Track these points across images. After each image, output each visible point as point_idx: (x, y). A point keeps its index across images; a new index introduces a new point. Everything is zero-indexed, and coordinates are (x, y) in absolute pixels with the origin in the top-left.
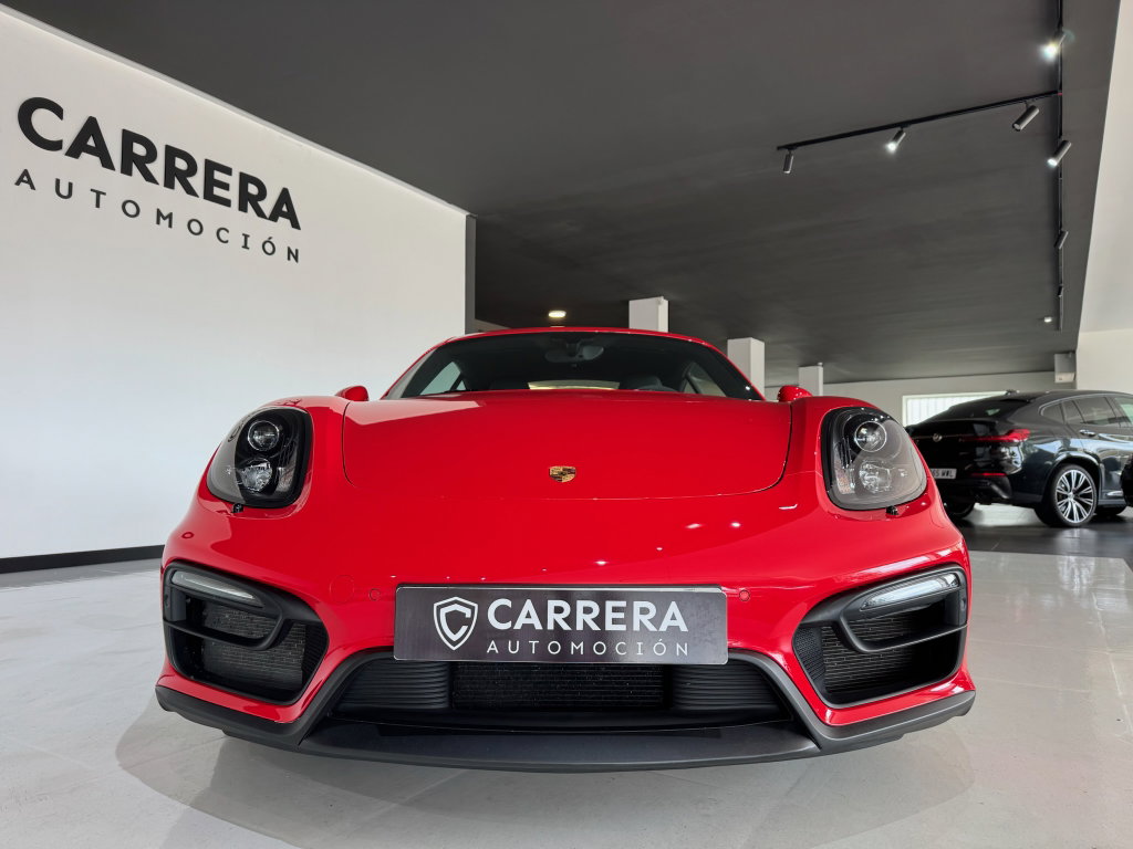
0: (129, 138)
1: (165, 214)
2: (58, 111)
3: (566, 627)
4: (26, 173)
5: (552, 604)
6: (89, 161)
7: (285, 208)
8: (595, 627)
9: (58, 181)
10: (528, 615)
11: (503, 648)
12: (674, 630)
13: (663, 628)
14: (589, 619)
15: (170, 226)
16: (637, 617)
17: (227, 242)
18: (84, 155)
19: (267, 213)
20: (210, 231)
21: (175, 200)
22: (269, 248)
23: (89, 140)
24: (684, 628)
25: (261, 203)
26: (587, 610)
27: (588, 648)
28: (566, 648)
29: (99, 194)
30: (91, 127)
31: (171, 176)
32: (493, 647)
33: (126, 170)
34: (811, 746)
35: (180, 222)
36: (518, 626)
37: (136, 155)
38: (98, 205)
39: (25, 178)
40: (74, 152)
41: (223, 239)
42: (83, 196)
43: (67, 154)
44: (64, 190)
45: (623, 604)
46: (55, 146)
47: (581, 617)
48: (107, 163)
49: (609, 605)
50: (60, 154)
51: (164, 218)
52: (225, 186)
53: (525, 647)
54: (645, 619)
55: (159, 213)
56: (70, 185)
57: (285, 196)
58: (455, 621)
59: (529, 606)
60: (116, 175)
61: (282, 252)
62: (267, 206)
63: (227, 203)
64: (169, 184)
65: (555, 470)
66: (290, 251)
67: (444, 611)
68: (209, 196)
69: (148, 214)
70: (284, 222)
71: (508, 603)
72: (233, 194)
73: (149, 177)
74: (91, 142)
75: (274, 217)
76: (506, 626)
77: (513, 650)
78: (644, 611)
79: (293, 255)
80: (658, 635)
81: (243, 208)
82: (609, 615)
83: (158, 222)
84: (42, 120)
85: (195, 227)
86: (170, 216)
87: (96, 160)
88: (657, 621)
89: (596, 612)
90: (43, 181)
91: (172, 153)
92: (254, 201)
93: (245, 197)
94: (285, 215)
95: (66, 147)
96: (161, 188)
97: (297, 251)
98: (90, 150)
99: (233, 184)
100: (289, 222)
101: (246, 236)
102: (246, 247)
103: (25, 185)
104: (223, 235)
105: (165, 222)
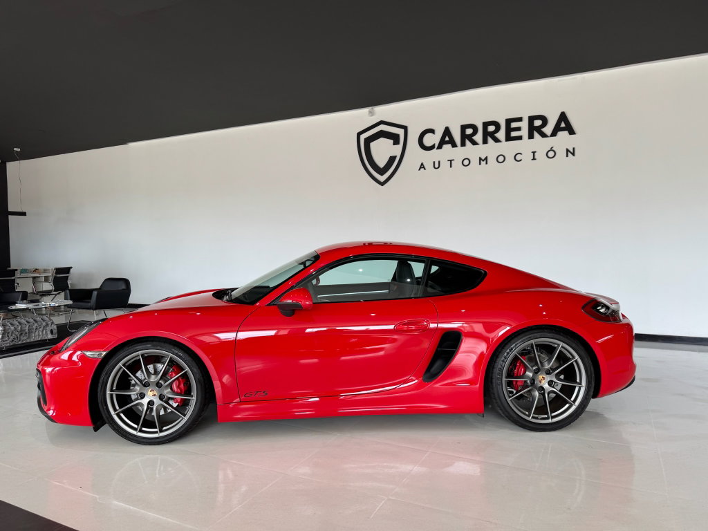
0: (464, 128)
1: (483, 158)
2: (432, 131)
4: (422, 164)
6: (447, 147)
7: (564, 124)
9: (434, 162)
15: (487, 163)
17: (521, 160)
18: (445, 146)
19: (549, 134)
20: (510, 158)
21: (491, 149)
22: (551, 154)
23: (447, 135)
25: (544, 130)
29: (451, 161)
30: (447, 132)
31: (486, 135)
35: (492, 160)
37: (468, 135)
38: (451, 167)
39: (422, 166)
40: (440, 147)
41: (518, 159)
42: (445, 164)
43: (438, 148)
44: (437, 166)
46: (432, 148)
48: (454, 145)
50: (435, 149)
51: (483, 161)
52: (519, 129)
55: (480, 159)
56: (439, 162)
57: (563, 117)
60: (459, 148)
61: (561, 153)
62: (548, 130)
63: (520, 138)
66: (568, 151)
68: (509, 138)
69: (475, 161)
72: (524, 132)
73: (474, 143)
74: (447, 139)
75: (554, 134)
79: (571, 152)
81: (531, 136)
83: (480, 164)
84: (429, 140)
85: (501, 159)
86: (486, 158)
87: (449, 146)
90: (429, 165)
91: (486, 125)
92: (539, 130)
93: (532, 130)
94: (563, 129)
95: (436, 146)
96: (481, 146)
97: (574, 149)
98: (447, 143)
99: (524, 125)
100: (566, 133)
101: (534, 153)
102: (534, 159)
103: (422, 169)
104: (518, 157)
105: (483, 163)
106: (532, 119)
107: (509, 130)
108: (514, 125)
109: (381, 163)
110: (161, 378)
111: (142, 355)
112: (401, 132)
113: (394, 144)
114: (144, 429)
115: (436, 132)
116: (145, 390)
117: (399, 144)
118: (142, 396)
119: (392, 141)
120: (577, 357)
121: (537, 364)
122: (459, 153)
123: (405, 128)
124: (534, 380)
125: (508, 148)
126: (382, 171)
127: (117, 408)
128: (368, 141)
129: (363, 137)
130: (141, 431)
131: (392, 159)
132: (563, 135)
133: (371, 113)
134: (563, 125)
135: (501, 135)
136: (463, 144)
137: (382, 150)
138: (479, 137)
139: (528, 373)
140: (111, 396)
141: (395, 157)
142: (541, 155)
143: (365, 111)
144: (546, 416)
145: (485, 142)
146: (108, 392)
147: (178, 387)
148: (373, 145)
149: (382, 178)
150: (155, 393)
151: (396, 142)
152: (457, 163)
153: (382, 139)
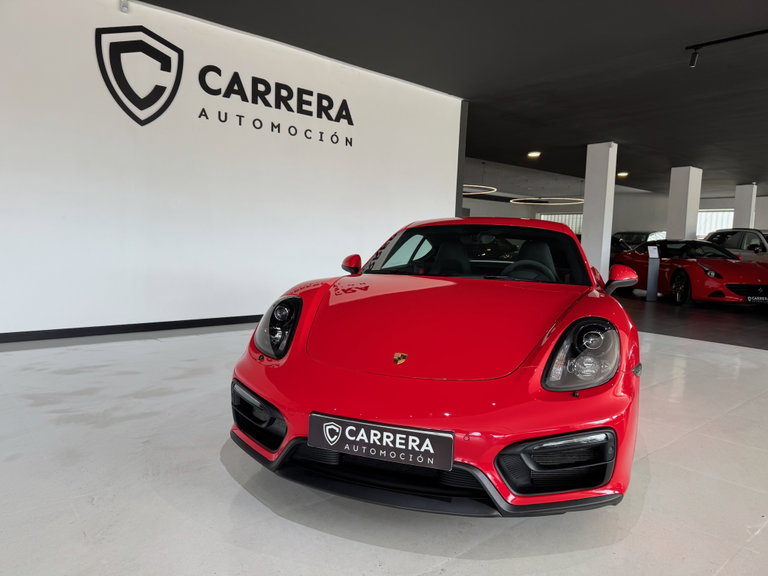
0: (256, 81)
1: (276, 125)
2: (218, 71)
3: (378, 443)
4: (203, 110)
5: (373, 432)
6: (235, 98)
7: (345, 113)
8: (391, 445)
9: (220, 113)
10: (362, 435)
11: (351, 447)
12: (427, 451)
13: (422, 450)
14: (389, 441)
15: (279, 132)
16: (410, 443)
17: (311, 138)
18: (233, 95)
19: (334, 118)
20: (301, 133)
21: (281, 116)
22: (335, 139)
23: (235, 86)
24: (432, 451)
25: (330, 111)
26: (388, 437)
27: (388, 453)
28: (378, 452)
29: (240, 117)
30: (236, 78)
31: (279, 98)
32: (347, 447)
33: (255, 101)
34: (497, 513)
35: (285, 129)
36: (358, 439)
37: (260, 91)
38: (240, 124)
39: (203, 113)
40: (227, 95)
41: (308, 136)
42: (233, 120)
43: (224, 96)
44: (223, 118)
45: (404, 436)
46: (216, 92)
47: (385, 439)
48: (244, 99)
49: (398, 436)
50: (221, 96)
51: (276, 128)
52: (309, 103)
53: (361, 449)
54: (414, 445)
55: (273, 124)
56: (226, 114)
57: (344, 103)
58: (332, 433)
59: (363, 431)
60: (249, 104)
61: (342, 141)
62: (333, 113)
63: (310, 113)
64: (278, 106)
65: (397, 355)
66: (347, 140)
67: (328, 428)
68: (300, 111)
69: (267, 126)
70: (344, 122)
71: (354, 428)
72: (314, 108)
73: (267, 104)
74: (236, 87)
75: (337, 120)
76: (353, 438)
77: (356, 449)
78: (414, 441)
79: (349, 142)
80: (420, 453)
81: (319, 116)
82: (398, 441)
83: (272, 131)
84: (211, 78)
85: (293, 131)
86: (279, 126)
87: (238, 97)
88: (420, 446)
89: (392, 438)
90: (212, 114)
91: (279, 87)
92: (326, 111)
93: (321, 109)
94: (344, 117)
95: (223, 92)
96: (274, 110)
97: (351, 139)
98: (236, 92)
99: (314, 99)
100: (346, 121)
101: (322, 133)
102: (321, 140)
103: (203, 117)
104: (308, 134)
105: (276, 130)
106: (321, 97)
107: (301, 102)
108: (306, 97)
113: (162, 69)
115: (223, 74)
117: (169, 71)
119: (158, 64)
122: (250, 110)
123: (180, 52)
125: (299, 121)
126: (143, 104)
128: (117, 49)
129: (106, 39)
131: (158, 91)
133: (125, 8)
141: (163, 89)
142: (327, 138)
148: (125, 58)
149: (143, 114)
152: (247, 122)
153: (141, 53)
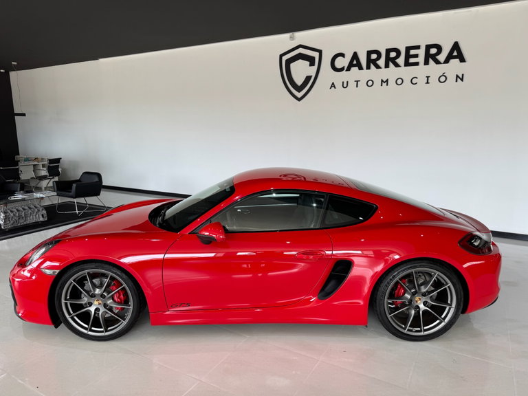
0: (369, 53)
1: (385, 80)
2: (342, 55)
4: (333, 83)
6: (355, 69)
7: (457, 53)
9: (343, 82)
15: (387, 85)
17: (417, 83)
18: (353, 69)
19: (443, 61)
20: (407, 81)
21: (392, 73)
22: (443, 79)
25: (438, 57)
29: (357, 81)
30: (355, 56)
31: (389, 60)
35: (392, 82)
37: (372, 59)
38: (357, 86)
39: (333, 85)
40: (348, 69)
41: (414, 83)
42: (352, 84)
43: (346, 71)
44: (345, 85)
46: (342, 69)
48: (361, 68)
50: (344, 71)
52: (416, 56)
55: (382, 81)
56: (347, 82)
57: (456, 46)
60: (365, 71)
61: (452, 78)
62: (442, 57)
63: (417, 64)
66: (457, 77)
68: (407, 64)
69: (377, 83)
72: (421, 59)
73: (378, 67)
74: (355, 62)
75: (447, 61)
79: (460, 78)
81: (426, 63)
83: (381, 85)
84: (340, 63)
85: (399, 82)
86: (387, 81)
90: (338, 85)
91: (388, 51)
92: (434, 57)
93: (428, 57)
94: (455, 57)
95: (346, 68)
96: (383, 70)
97: (463, 75)
98: (355, 66)
99: (422, 52)
100: (458, 60)
101: (428, 77)
102: (427, 83)
103: (333, 88)
104: (414, 81)
105: (384, 84)
106: (428, 47)
107: (408, 56)
108: (412, 52)
109: (299, 82)
110: (104, 291)
111: (88, 273)
112: (316, 55)
113: (310, 65)
114: (93, 328)
115: (346, 56)
116: (91, 300)
117: (314, 65)
118: (90, 304)
119: (308, 63)
120: (450, 284)
121: (415, 288)
122: (365, 75)
123: (320, 52)
124: (411, 300)
125: (406, 72)
126: (299, 89)
127: (72, 312)
128: (289, 62)
129: (285, 58)
130: (91, 330)
131: (308, 78)
132: (455, 62)
133: (292, 38)
134: (455, 53)
135: (401, 60)
136: (368, 68)
137: (301, 70)
138: (382, 62)
139: (406, 295)
140: (66, 304)
141: (311, 77)
142: (433, 80)
143: (287, 36)
144: (419, 329)
145: (387, 66)
146: (63, 301)
147: (119, 298)
148: (293, 65)
149: (299, 95)
150: (100, 302)
151: (312, 64)
152: (362, 84)
153: (300, 60)
